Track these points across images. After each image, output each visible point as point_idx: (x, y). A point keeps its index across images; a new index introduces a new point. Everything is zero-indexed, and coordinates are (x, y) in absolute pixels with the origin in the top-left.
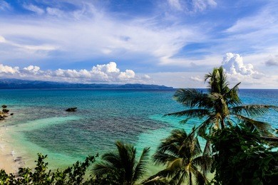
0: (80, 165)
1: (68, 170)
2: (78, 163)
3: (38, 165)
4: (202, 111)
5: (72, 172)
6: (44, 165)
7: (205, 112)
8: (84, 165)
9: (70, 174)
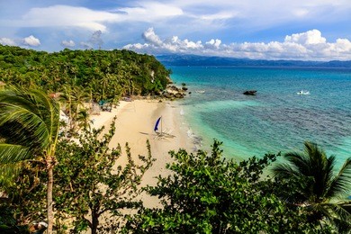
0: (256, 161)
1: (244, 164)
2: (254, 158)
3: (214, 150)
5: (248, 167)
6: (219, 151)
8: (261, 162)
9: (246, 169)
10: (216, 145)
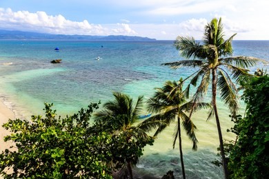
0: (85, 112)
1: (75, 116)
2: (82, 110)
3: (47, 112)
4: (196, 61)
5: (79, 118)
6: (53, 111)
7: (199, 63)
8: (88, 111)
9: (78, 120)
10: (47, 108)
